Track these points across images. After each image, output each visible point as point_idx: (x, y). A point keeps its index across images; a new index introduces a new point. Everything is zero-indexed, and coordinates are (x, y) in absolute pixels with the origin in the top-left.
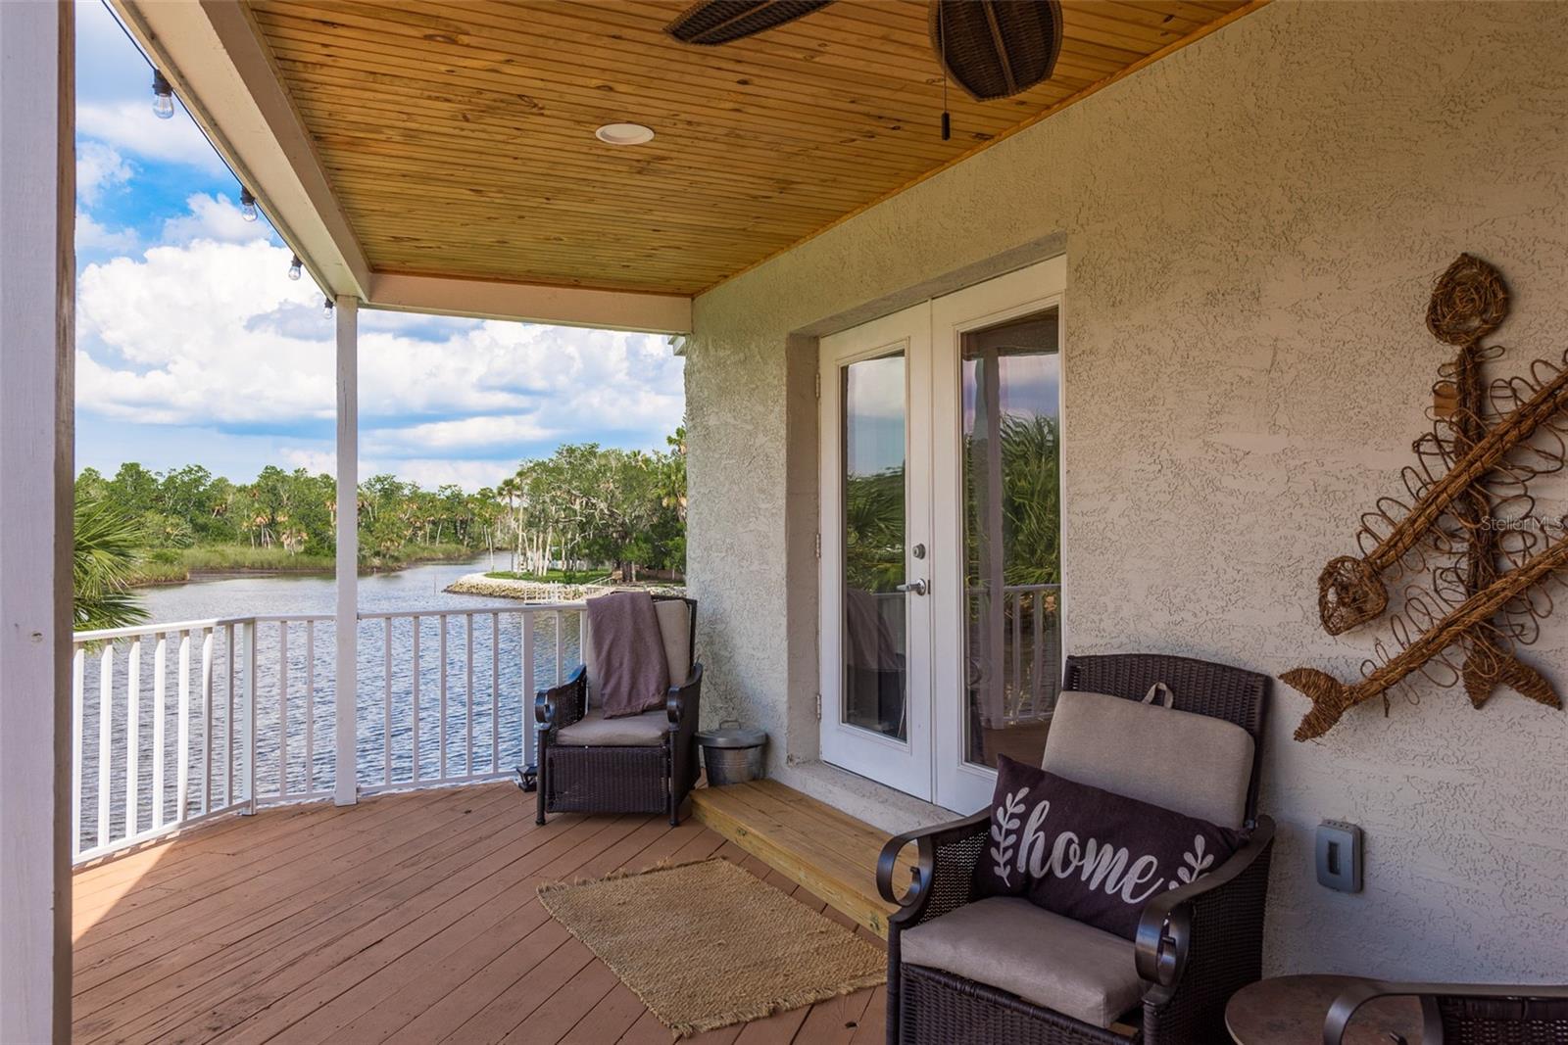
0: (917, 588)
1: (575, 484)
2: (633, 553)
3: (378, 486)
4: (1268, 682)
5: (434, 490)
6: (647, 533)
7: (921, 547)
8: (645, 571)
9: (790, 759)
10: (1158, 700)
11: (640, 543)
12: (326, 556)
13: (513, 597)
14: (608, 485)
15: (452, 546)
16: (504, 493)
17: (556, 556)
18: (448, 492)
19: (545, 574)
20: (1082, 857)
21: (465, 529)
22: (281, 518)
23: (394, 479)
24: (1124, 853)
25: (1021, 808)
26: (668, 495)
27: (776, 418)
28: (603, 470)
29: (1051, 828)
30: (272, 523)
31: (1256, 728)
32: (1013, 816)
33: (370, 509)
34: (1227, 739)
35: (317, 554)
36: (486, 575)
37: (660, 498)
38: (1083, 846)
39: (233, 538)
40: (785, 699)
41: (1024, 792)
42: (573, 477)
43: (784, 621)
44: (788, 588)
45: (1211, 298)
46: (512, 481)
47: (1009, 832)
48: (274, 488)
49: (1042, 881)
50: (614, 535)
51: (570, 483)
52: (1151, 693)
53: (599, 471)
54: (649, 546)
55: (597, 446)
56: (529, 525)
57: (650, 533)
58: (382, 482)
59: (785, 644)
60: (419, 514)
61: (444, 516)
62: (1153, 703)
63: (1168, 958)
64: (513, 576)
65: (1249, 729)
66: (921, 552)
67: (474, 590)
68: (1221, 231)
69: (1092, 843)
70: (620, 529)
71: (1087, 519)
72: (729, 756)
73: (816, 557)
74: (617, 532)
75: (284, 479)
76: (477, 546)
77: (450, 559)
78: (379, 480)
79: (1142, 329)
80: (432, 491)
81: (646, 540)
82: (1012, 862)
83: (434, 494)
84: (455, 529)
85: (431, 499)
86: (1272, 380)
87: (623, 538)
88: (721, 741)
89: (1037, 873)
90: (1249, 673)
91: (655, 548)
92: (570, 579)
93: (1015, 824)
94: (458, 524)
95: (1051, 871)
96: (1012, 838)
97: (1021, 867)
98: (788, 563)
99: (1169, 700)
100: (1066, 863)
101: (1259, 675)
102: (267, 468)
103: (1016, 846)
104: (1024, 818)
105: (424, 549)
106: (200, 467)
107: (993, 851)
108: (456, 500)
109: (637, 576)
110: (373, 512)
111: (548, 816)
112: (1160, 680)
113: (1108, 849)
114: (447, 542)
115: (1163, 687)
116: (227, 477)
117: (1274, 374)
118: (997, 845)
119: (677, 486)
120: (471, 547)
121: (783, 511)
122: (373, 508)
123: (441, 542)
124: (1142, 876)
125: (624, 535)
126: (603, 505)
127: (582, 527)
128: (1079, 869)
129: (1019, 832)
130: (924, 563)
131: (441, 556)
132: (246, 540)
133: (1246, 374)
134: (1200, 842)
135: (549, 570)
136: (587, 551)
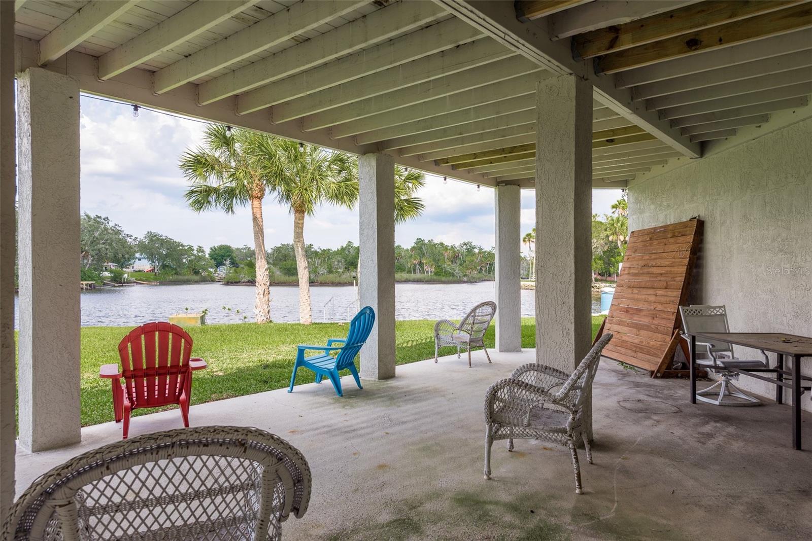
3: (465, 247)
11: (597, 260)
12: (443, 276)
13: (531, 289)
16: (526, 240)
22: (423, 261)
23: (472, 244)
26: (613, 234)
30: (421, 264)
33: (461, 257)
35: (440, 275)
37: (607, 237)
39: (404, 270)
46: (530, 234)
48: (421, 248)
58: (466, 245)
60: (483, 260)
75: (425, 244)
78: (465, 244)
83: (489, 251)
85: (488, 253)
102: (417, 239)
105: (486, 276)
110: (463, 258)
116: (401, 245)
119: (617, 229)
122: (463, 256)
132: (409, 272)
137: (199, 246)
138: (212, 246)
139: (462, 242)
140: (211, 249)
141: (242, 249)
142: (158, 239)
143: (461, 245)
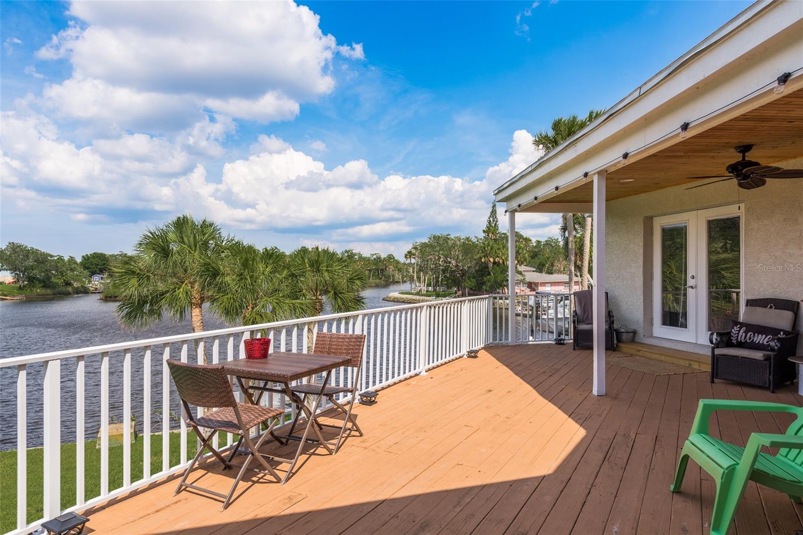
0: (692, 287)
1: (441, 252)
2: (467, 283)
3: (346, 255)
4: (798, 303)
5: (368, 255)
6: (474, 274)
7: (693, 276)
8: (472, 292)
9: (644, 336)
10: (771, 307)
11: (471, 279)
14: (456, 252)
15: (378, 281)
16: (408, 257)
17: (429, 285)
18: (375, 257)
19: (425, 293)
20: (754, 337)
21: (382, 273)
24: (764, 336)
25: (739, 329)
26: (484, 256)
27: (639, 241)
28: (454, 245)
29: (746, 332)
31: (795, 312)
32: (736, 331)
34: (788, 315)
36: (399, 293)
37: (481, 258)
38: (754, 335)
40: (642, 319)
41: (739, 326)
42: (440, 249)
43: (642, 298)
44: (643, 288)
45: (785, 220)
46: (411, 251)
47: (735, 334)
49: (744, 343)
50: (458, 275)
51: (439, 252)
52: (769, 306)
53: (452, 246)
54: (475, 280)
55: (449, 235)
56: (420, 270)
57: (475, 274)
59: (642, 304)
60: (363, 266)
61: (374, 267)
62: (770, 308)
63: (776, 348)
64: (411, 294)
65: (793, 312)
66: (693, 277)
67: (396, 300)
68: (787, 205)
69: (756, 334)
70: (461, 272)
71: (750, 268)
72: (624, 334)
73: (652, 279)
74: (458, 274)
76: (387, 281)
77: (377, 286)
78: (346, 251)
79: (767, 225)
80: (367, 256)
81: (474, 278)
82: (737, 339)
83: (369, 257)
84: (378, 273)
85: (368, 260)
86: (800, 239)
87: (462, 276)
88: (623, 330)
89: (743, 341)
90: (794, 301)
91: (477, 281)
92: (439, 295)
93: (737, 332)
94: (380, 271)
95: (746, 340)
96: (736, 335)
97: (739, 340)
98: (644, 281)
99: (774, 307)
100: (750, 339)
101: (796, 302)
102: (302, 247)
103: (738, 336)
104: (739, 331)
106: (276, 247)
107: (732, 338)
108: (378, 260)
109: (468, 294)
111: (576, 348)
112: (771, 303)
113: (760, 335)
114: (375, 279)
115: (772, 305)
116: (285, 251)
117: (801, 238)
118: (733, 336)
119: (488, 252)
120: (385, 281)
121: (642, 267)
123: (372, 279)
124: (769, 339)
125: (463, 275)
126: (454, 262)
127: (444, 271)
128: (753, 340)
129: (738, 334)
130: (694, 280)
131: (374, 285)
133: (794, 237)
134: (782, 333)
135: (426, 291)
136: (446, 282)
137: (70, 257)
138: (84, 254)
139: (344, 250)
140: (83, 257)
141: (117, 255)
142: (22, 250)
143: (343, 253)
